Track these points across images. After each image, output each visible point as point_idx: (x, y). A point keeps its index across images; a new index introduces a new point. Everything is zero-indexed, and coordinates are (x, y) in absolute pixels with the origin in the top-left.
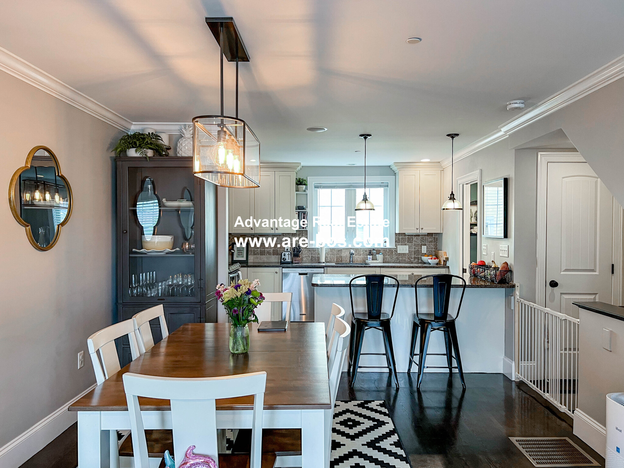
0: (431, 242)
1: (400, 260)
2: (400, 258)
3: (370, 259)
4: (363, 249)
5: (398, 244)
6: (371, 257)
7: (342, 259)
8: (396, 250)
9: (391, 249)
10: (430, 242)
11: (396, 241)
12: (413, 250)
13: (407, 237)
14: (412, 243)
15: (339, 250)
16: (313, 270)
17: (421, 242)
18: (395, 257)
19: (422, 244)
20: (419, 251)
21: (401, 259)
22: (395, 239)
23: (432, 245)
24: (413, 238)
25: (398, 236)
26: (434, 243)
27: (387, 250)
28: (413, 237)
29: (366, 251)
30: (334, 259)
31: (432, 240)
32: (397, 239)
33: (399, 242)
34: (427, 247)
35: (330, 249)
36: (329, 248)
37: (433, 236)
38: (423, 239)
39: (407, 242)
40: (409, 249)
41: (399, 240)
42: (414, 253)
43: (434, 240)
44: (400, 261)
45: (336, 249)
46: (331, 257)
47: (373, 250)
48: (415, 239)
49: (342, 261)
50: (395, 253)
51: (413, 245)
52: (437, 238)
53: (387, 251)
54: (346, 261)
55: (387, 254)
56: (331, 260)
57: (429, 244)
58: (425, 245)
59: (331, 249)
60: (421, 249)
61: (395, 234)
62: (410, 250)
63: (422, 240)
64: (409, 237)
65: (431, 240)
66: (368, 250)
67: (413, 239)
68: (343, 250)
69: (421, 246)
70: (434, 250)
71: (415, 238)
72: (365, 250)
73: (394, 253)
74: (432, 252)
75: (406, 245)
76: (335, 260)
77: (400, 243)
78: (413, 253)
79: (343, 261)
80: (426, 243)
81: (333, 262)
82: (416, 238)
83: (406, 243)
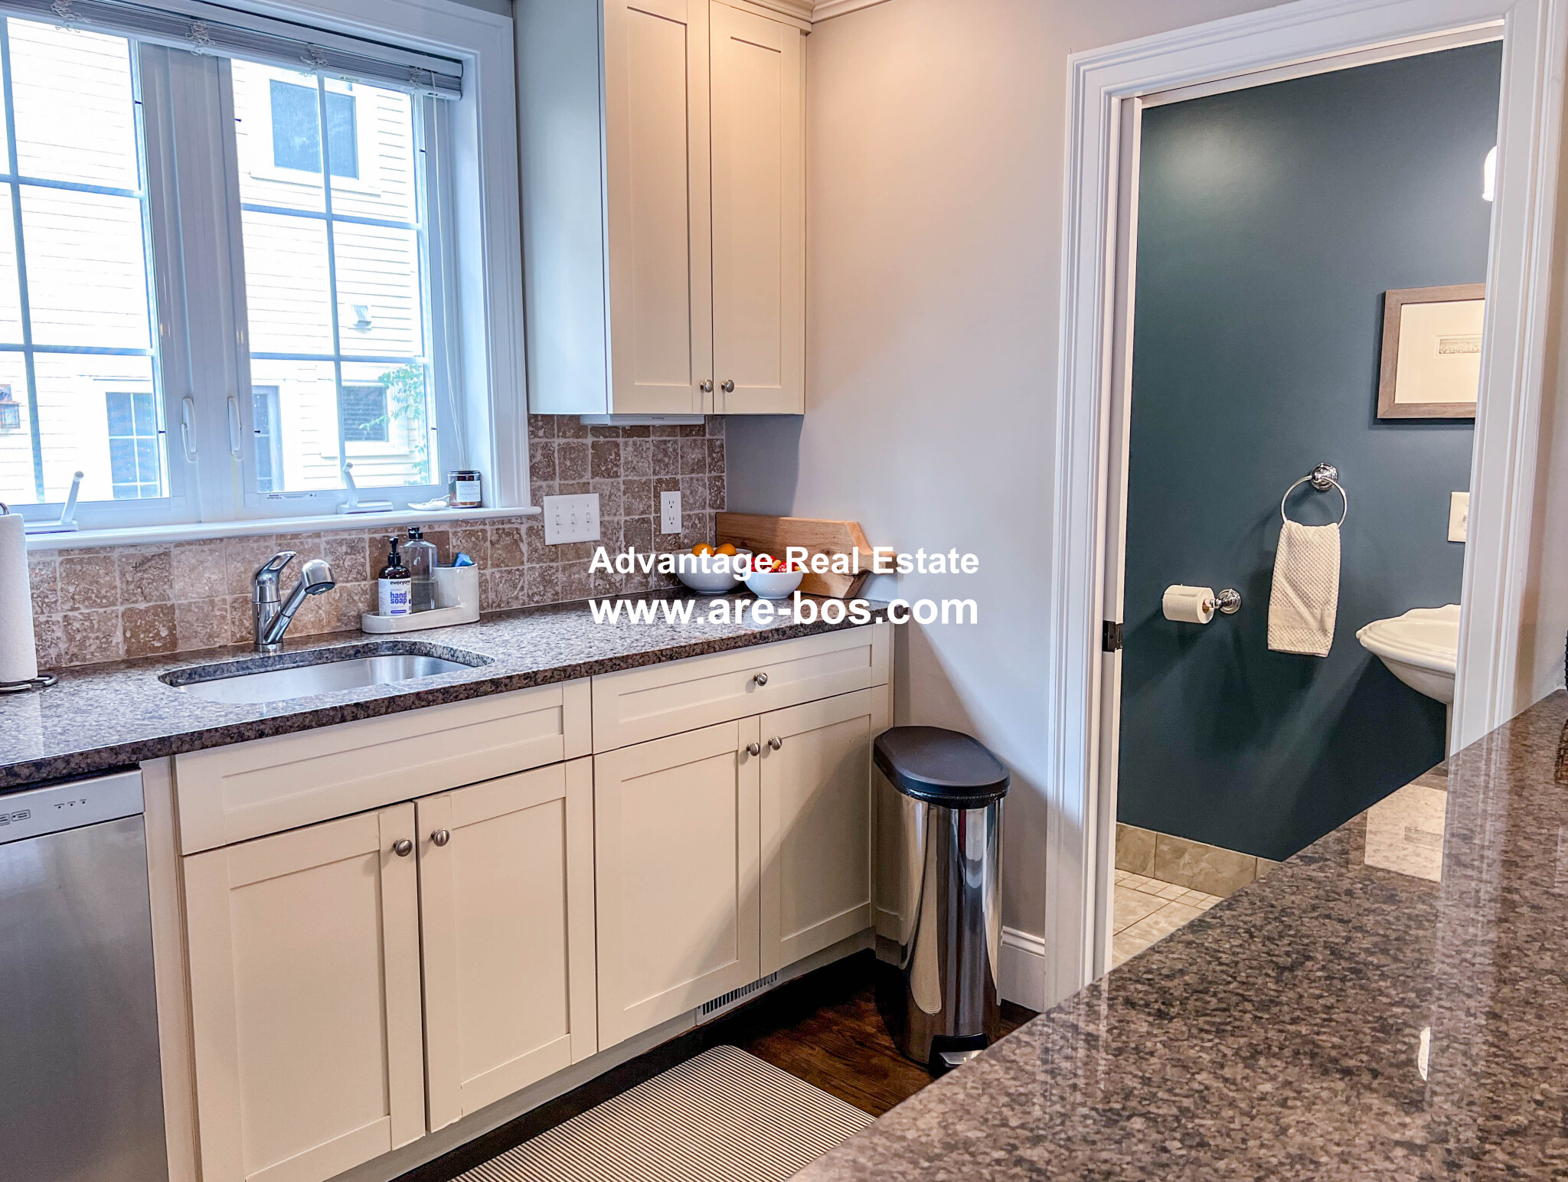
0: (698, 466)
1: (559, 589)
2: (560, 575)
3: (400, 606)
4: (336, 532)
5: (544, 484)
6: (405, 587)
7: (172, 629)
8: (535, 524)
9: (510, 522)
10: (693, 471)
11: (534, 470)
12: (623, 518)
13: (589, 440)
14: (616, 475)
15: (146, 560)
16: (23, 815)
17: (654, 473)
18: (531, 572)
19: (660, 481)
20: (648, 521)
21: (561, 577)
22: (532, 457)
23: (704, 486)
24: (617, 445)
25: (541, 433)
26: (710, 472)
27: (484, 531)
28: (621, 440)
29: (354, 548)
30: (108, 636)
31: (704, 458)
32: (540, 452)
33: (552, 477)
34: (683, 496)
35: (61, 552)
36: (44, 552)
37: (704, 435)
38: (665, 451)
39: (594, 474)
40: (602, 515)
41: (548, 456)
42: (625, 536)
43: (710, 455)
44: (557, 593)
45: (112, 548)
46: (76, 625)
47: (412, 537)
48: (627, 450)
49: (174, 644)
50: (530, 544)
51: (622, 488)
52: (722, 446)
53: (485, 539)
54: (210, 636)
55: (485, 559)
56: (82, 645)
57: (692, 479)
58: (673, 485)
59: (68, 551)
60: (658, 510)
61: (530, 424)
62: (606, 518)
63: (660, 457)
64: (602, 439)
65: (694, 455)
66: (367, 536)
67: (618, 454)
68: (175, 552)
69: (657, 496)
70: (713, 511)
71: (630, 449)
72: (343, 542)
73: (524, 547)
74: (704, 527)
75: (584, 489)
76: (118, 638)
77: (557, 483)
78: (622, 538)
79: (187, 638)
80: (679, 477)
81: (99, 658)
82: (635, 444)
83: (587, 476)
